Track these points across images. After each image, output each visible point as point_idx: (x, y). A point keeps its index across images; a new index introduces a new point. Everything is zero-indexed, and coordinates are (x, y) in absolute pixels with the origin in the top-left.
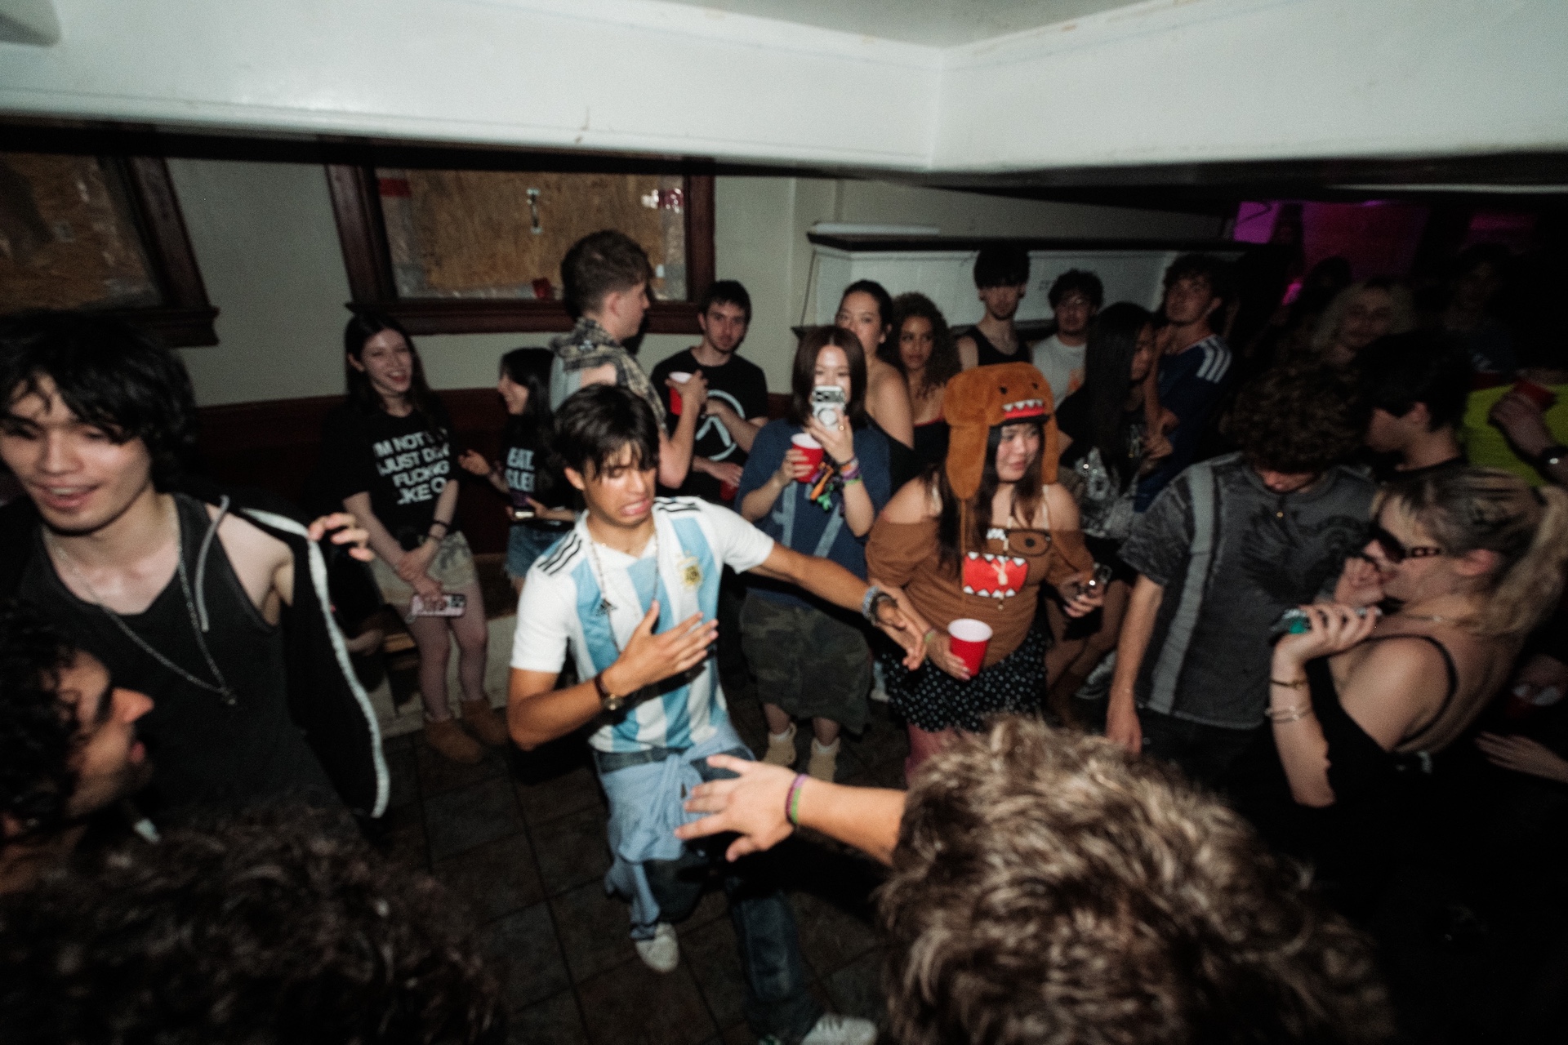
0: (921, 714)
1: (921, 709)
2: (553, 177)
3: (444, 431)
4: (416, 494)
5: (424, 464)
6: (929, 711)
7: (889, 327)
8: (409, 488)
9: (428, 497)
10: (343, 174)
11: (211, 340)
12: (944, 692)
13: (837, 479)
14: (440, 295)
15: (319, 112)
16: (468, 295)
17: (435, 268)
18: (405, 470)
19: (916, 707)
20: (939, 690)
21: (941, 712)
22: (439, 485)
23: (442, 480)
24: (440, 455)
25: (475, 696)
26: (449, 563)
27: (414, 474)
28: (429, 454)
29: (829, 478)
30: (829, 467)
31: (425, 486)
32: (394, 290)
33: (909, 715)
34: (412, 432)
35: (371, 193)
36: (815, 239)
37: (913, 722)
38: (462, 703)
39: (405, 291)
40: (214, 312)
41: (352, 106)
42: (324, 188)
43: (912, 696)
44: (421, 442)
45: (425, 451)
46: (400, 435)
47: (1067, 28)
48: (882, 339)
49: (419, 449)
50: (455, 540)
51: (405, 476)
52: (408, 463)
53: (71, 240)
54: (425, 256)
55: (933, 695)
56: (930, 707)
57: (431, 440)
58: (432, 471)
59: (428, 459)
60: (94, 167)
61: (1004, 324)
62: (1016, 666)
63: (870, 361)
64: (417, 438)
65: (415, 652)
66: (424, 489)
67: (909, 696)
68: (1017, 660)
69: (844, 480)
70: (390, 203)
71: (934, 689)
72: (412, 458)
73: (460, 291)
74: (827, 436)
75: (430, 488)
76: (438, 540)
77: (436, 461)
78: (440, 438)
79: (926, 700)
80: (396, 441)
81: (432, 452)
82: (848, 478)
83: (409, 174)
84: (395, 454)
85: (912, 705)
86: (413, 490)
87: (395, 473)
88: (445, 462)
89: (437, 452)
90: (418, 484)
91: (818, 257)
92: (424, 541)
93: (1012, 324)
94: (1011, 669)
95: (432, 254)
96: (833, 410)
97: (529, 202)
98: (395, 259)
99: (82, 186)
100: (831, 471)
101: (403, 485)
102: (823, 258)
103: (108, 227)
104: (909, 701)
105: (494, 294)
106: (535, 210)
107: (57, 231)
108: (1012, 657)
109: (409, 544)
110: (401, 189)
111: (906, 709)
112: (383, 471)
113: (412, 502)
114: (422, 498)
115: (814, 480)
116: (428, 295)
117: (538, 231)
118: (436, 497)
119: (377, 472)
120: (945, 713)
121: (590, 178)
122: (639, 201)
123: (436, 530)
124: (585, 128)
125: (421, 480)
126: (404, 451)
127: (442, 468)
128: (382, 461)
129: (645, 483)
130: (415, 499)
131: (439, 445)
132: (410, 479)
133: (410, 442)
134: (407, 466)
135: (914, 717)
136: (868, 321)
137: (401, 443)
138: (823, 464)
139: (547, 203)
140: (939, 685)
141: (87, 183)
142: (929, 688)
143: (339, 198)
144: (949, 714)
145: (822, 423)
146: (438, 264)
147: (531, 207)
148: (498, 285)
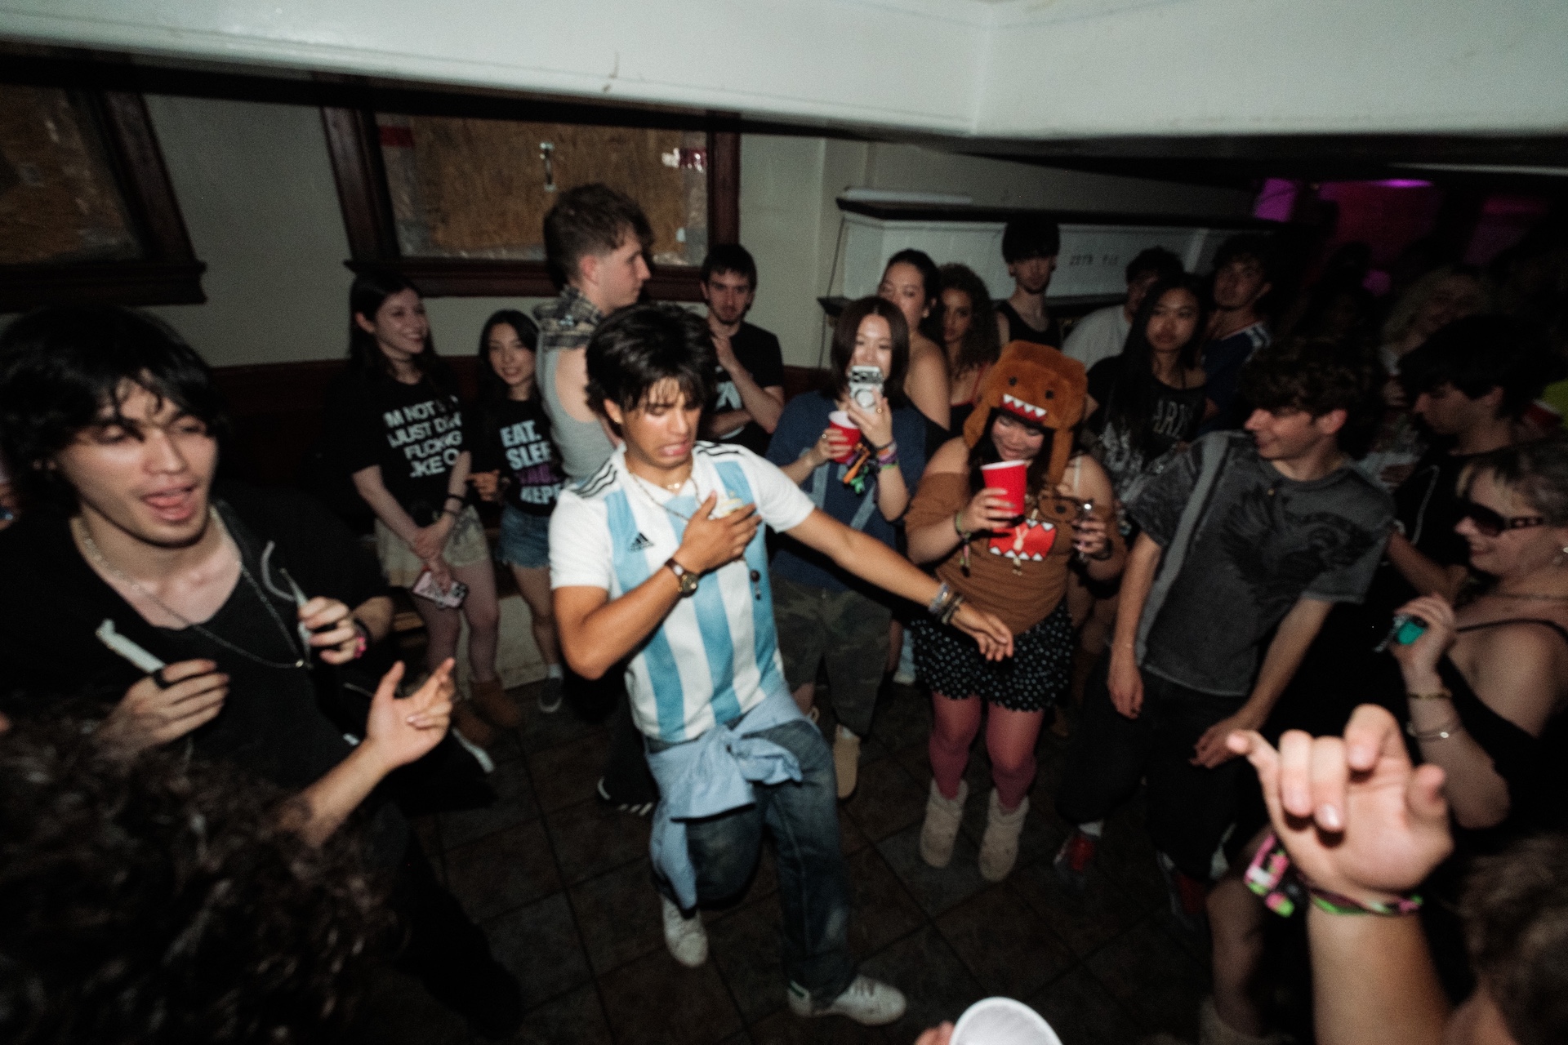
0: (944, 682)
1: (944, 676)
2: (567, 130)
3: (454, 399)
4: (428, 467)
5: (436, 435)
6: (952, 679)
7: (934, 302)
8: (421, 460)
9: (441, 470)
10: (339, 118)
11: (199, 298)
12: (968, 659)
13: (873, 462)
14: (446, 255)
16: (475, 255)
17: (439, 224)
18: (418, 442)
19: (940, 674)
20: (963, 657)
21: (964, 681)
22: (452, 457)
23: (455, 452)
24: (452, 425)
25: (487, 677)
26: (462, 539)
27: (426, 445)
28: (441, 425)
29: (865, 461)
30: (865, 449)
31: (438, 458)
32: (396, 247)
33: (933, 682)
34: (422, 401)
35: (371, 141)
36: (844, 205)
37: (937, 689)
38: (472, 684)
39: (409, 249)
40: (202, 267)
42: (320, 135)
43: (936, 663)
44: (432, 412)
45: (437, 421)
46: (410, 404)
48: (926, 314)
49: (430, 419)
50: (468, 514)
51: (417, 448)
52: (420, 434)
53: (41, 185)
54: (429, 212)
55: (957, 662)
56: (953, 675)
57: (443, 409)
58: (444, 443)
59: (440, 430)
60: (64, 104)
61: (1036, 298)
62: (1041, 639)
63: (912, 336)
64: (428, 406)
65: (423, 631)
66: (436, 462)
67: (933, 664)
68: (1043, 632)
69: (880, 465)
70: (392, 154)
71: (958, 656)
72: (424, 429)
73: (467, 251)
74: (864, 418)
75: (442, 460)
76: (452, 513)
77: (447, 432)
78: (451, 407)
79: (950, 668)
80: (406, 411)
81: (444, 422)
82: (884, 463)
83: (411, 122)
84: (406, 425)
85: (936, 672)
86: (425, 463)
87: (406, 445)
88: (457, 433)
89: (448, 422)
90: (430, 456)
91: (846, 225)
92: (440, 516)
93: (1044, 299)
94: (1035, 640)
95: (437, 210)
96: (871, 391)
97: (542, 156)
98: (398, 216)
99: (50, 125)
100: (868, 453)
101: (415, 458)
102: (852, 226)
103: (83, 170)
104: (933, 668)
105: (504, 255)
106: (548, 165)
107: (24, 173)
108: (1038, 629)
109: (423, 520)
110: (404, 138)
111: (930, 677)
112: (394, 443)
113: (424, 475)
114: (435, 471)
115: (849, 462)
116: (434, 253)
117: (551, 189)
118: (449, 469)
119: (388, 443)
120: (969, 682)
121: (608, 132)
122: (659, 160)
123: (451, 504)
124: (613, 76)
125: (432, 451)
126: (416, 422)
127: (455, 439)
128: (392, 431)
129: (688, 424)
130: (428, 473)
131: (450, 415)
132: (422, 451)
133: (421, 411)
134: (420, 437)
135: (938, 684)
136: (911, 295)
137: (412, 413)
138: (860, 446)
139: (562, 158)
140: (964, 653)
141: (57, 122)
142: (953, 654)
143: (337, 146)
144: (973, 683)
145: (859, 404)
146: (444, 221)
147: (544, 162)
148: (508, 246)
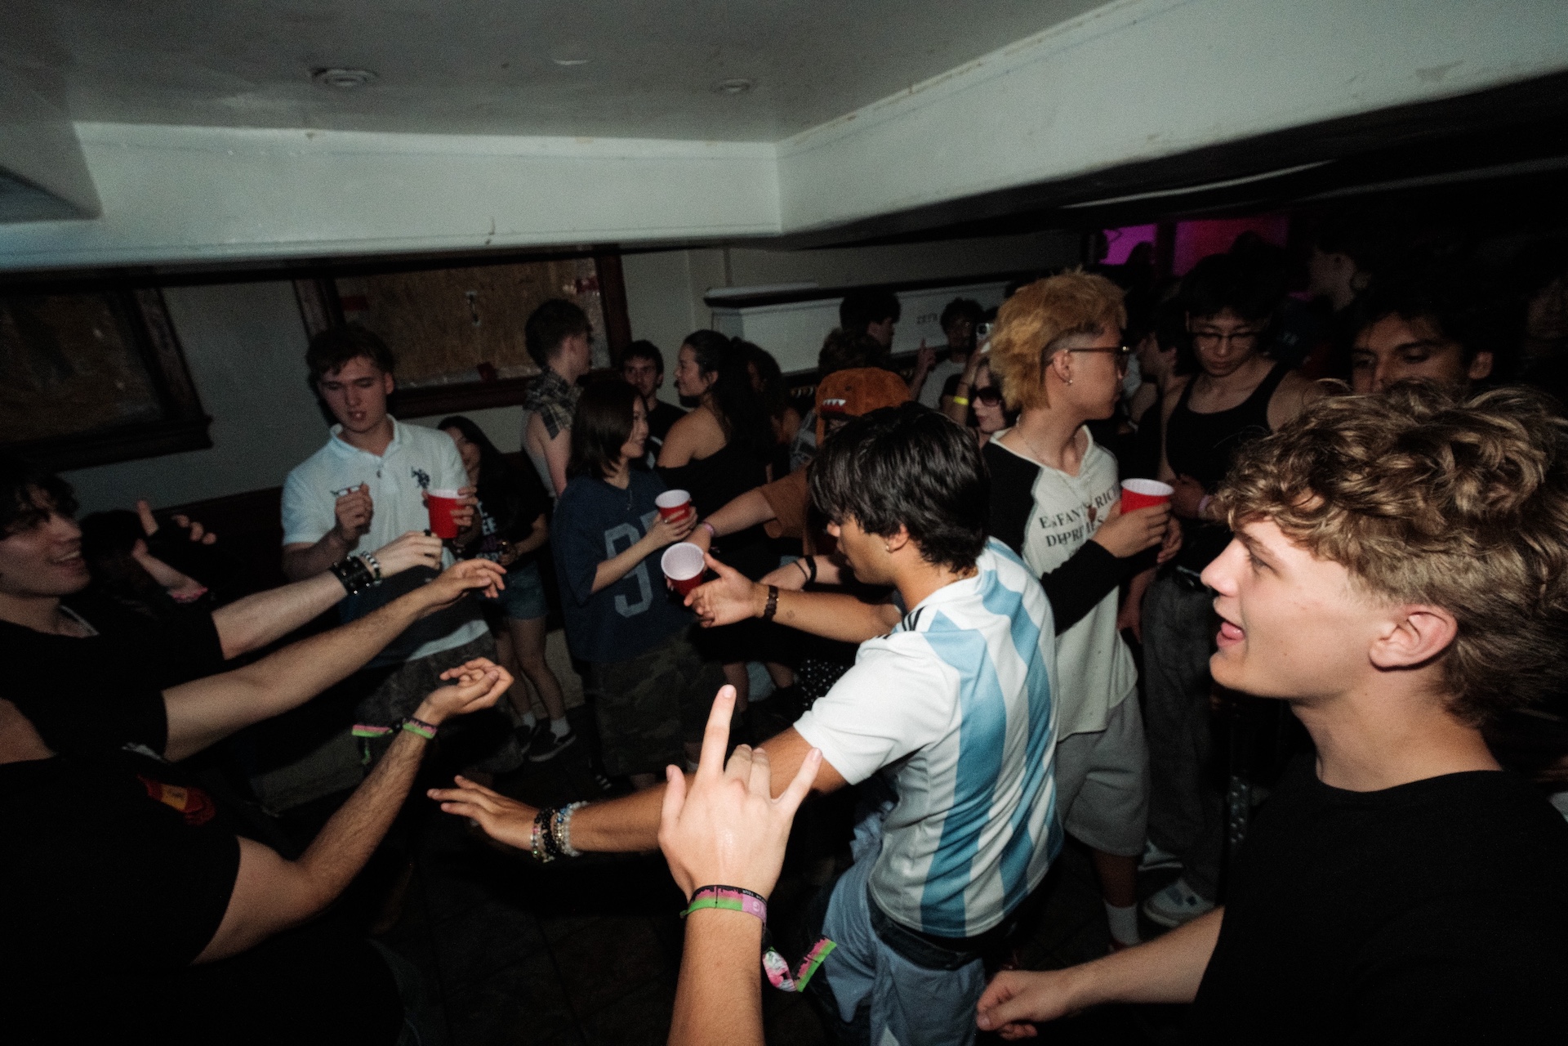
10: (308, 288)
11: (206, 443)
15: (289, 243)
16: (422, 384)
35: (334, 305)
36: (711, 302)
40: (208, 420)
41: (311, 237)
47: (850, 119)
53: (89, 373)
60: (105, 312)
70: (350, 314)
73: (415, 381)
83: (365, 291)
91: (717, 318)
97: (469, 301)
102: (721, 317)
103: (119, 359)
105: (445, 380)
106: (474, 307)
107: (78, 367)
110: (360, 302)
117: (479, 323)
124: (492, 233)
139: (484, 301)
141: (102, 327)
143: (310, 319)
147: (470, 305)
148: (448, 373)
